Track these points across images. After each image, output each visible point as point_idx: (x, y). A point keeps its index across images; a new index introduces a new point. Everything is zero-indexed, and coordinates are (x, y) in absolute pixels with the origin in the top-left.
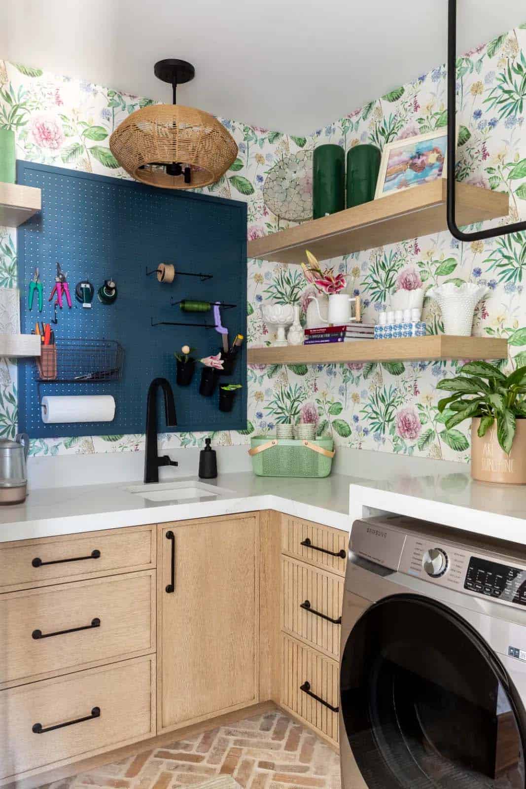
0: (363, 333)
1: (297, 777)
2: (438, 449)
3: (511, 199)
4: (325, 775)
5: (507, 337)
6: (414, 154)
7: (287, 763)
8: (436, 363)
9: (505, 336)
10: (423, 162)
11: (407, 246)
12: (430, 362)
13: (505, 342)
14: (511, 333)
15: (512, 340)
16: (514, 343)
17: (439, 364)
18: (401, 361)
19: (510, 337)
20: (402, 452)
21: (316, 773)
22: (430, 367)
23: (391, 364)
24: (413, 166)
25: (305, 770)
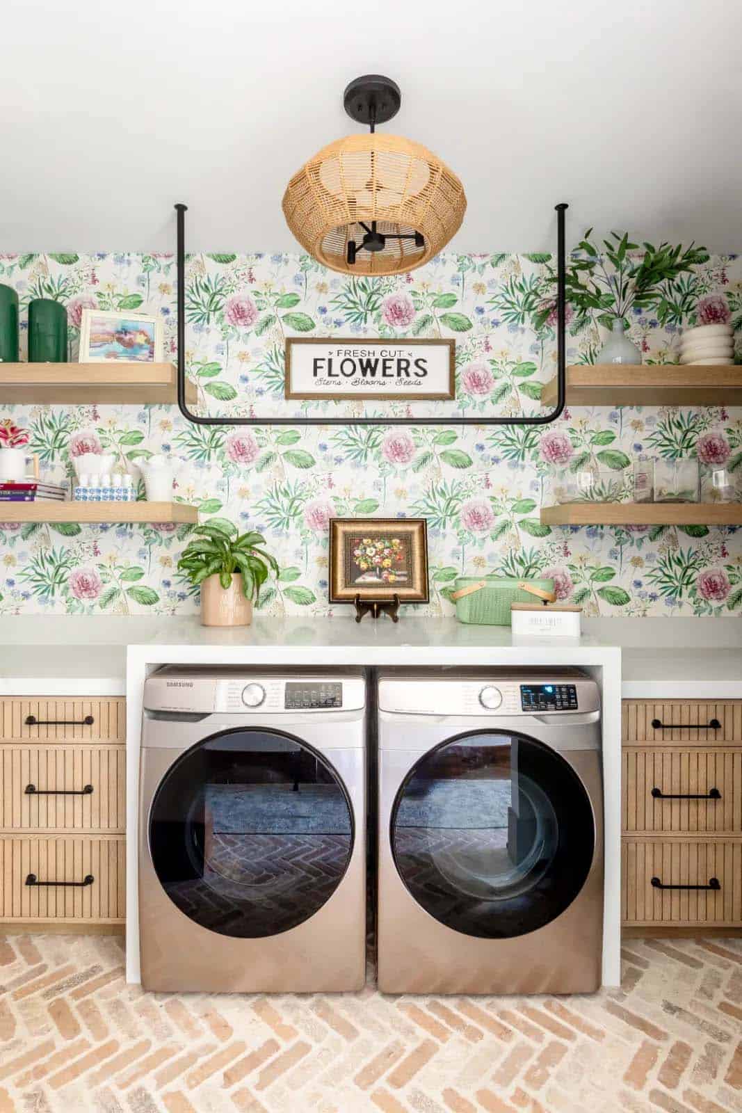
0: (50, 492)
1: (40, 981)
2: (124, 605)
3: (199, 392)
4: (68, 959)
5: (197, 506)
6: (120, 329)
7: (17, 975)
8: (121, 525)
9: (194, 504)
10: (130, 339)
11: (83, 411)
12: (114, 524)
13: (196, 509)
14: (200, 503)
15: (201, 508)
16: (205, 511)
17: (124, 526)
18: (77, 524)
19: (201, 506)
20: (78, 612)
21: (58, 964)
22: (113, 530)
23: (62, 525)
24: (120, 340)
25: (43, 969)
